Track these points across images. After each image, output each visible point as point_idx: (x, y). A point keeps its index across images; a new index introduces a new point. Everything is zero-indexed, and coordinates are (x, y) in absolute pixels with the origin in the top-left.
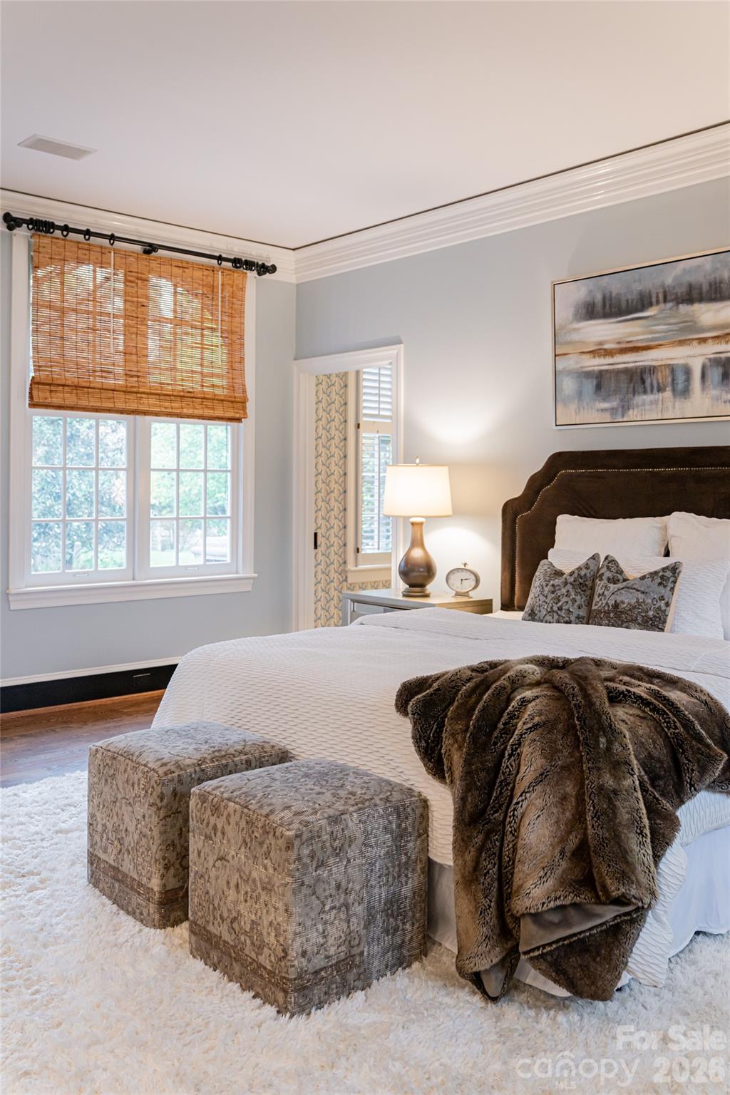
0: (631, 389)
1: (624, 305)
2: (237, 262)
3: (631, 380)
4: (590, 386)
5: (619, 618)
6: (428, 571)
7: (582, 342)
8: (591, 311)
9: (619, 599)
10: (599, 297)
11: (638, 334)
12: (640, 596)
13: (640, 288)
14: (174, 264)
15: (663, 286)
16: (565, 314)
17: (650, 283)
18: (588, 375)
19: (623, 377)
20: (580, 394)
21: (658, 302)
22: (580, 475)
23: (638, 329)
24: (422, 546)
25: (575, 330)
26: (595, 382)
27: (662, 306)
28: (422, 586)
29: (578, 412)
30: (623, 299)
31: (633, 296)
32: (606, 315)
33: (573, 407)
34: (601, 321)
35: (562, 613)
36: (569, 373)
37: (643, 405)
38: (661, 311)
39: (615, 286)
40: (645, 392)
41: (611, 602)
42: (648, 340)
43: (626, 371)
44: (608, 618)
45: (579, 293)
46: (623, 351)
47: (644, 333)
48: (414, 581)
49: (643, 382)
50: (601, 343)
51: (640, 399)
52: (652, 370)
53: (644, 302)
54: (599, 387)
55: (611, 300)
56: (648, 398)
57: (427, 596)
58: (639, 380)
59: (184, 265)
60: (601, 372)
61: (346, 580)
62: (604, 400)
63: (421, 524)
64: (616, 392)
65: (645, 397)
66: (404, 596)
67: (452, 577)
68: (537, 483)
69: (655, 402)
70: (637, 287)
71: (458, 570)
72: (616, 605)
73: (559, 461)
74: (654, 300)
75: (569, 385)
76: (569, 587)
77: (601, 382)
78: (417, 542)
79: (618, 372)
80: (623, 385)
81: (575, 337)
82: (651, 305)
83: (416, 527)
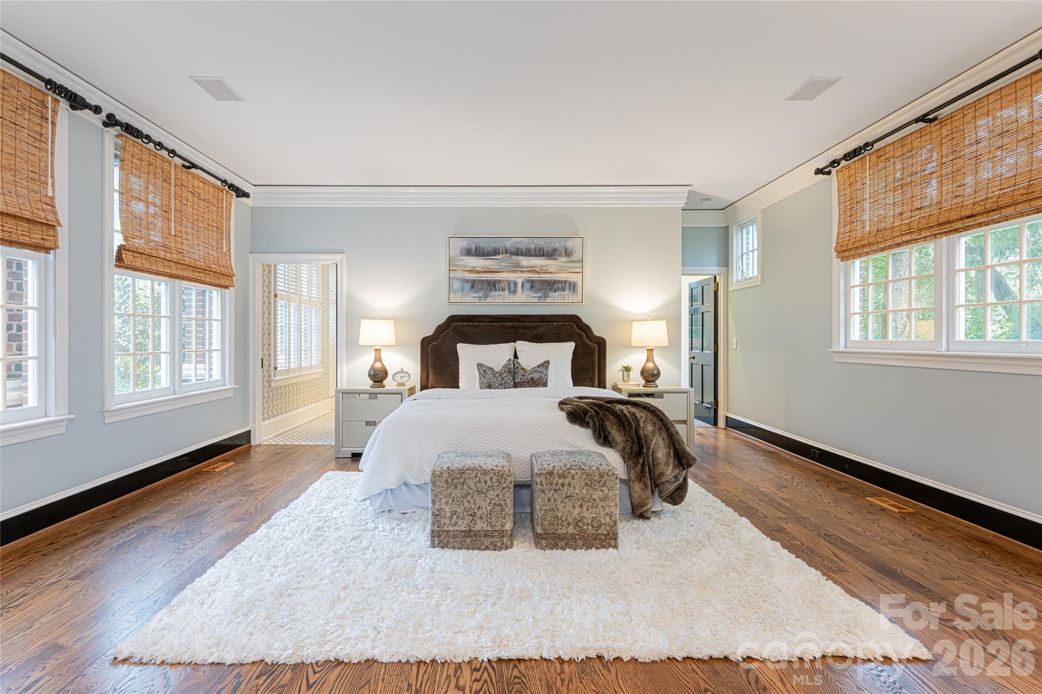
0: (489, 289)
1: (486, 252)
2: (231, 187)
3: (489, 285)
4: (468, 286)
5: (534, 383)
6: (385, 373)
7: (464, 266)
8: (469, 252)
9: (533, 376)
10: (473, 247)
11: (493, 266)
12: (540, 374)
13: (494, 246)
14: (200, 179)
15: (505, 247)
16: (455, 252)
17: (499, 245)
18: (467, 281)
19: (485, 283)
20: (463, 289)
21: (502, 253)
22: (465, 326)
23: (493, 264)
24: (381, 361)
25: (461, 260)
26: (471, 284)
27: (504, 255)
28: (381, 382)
29: (461, 297)
30: (486, 250)
31: (491, 249)
32: (477, 255)
33: (459, 294)
34: (474, 258)
35: (507, 384)
36: (457, 279)
37: (495, 296)
38: (504, 257)
39: (482, 244)
40: (496, 291)
41: (529, 378)
42: (499, 269)
43: (487, 281)
44: (529, 384)
45: (464, 244)
46: (485, 272)
47: (495, 265)
48: (377, 380)
49: (495, 286)
50: (474, 267)
51: (493, 293)
52: (500, 281)
53: (496, 252)
54: (472, 287)
55: (479, 248)
56: (497, 293)
57: (384, 387)
58: (493, 285)
59: (205, 182)
60: (474, 280)
61: (270, 386)
62: (475, 293)
63: (380, 350)
64: (482, 289)
65: (495, 293)
66: (371, 387)
67: (396, 376)
68: (440, 329)
69: (501, 295)
70: (493, 245)
71: (399, 372)
72: (532, 379)
73: (453, 319)
74: (501, 252)
75: (457, 285)
76: (506, 373)
77: (473, 285)
78: (378, 359)
79: (483, 281)
80: (485, 287)
81: (460, 263)
82: (499, 254)
83: (378, 352)
